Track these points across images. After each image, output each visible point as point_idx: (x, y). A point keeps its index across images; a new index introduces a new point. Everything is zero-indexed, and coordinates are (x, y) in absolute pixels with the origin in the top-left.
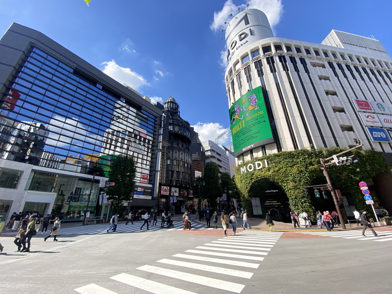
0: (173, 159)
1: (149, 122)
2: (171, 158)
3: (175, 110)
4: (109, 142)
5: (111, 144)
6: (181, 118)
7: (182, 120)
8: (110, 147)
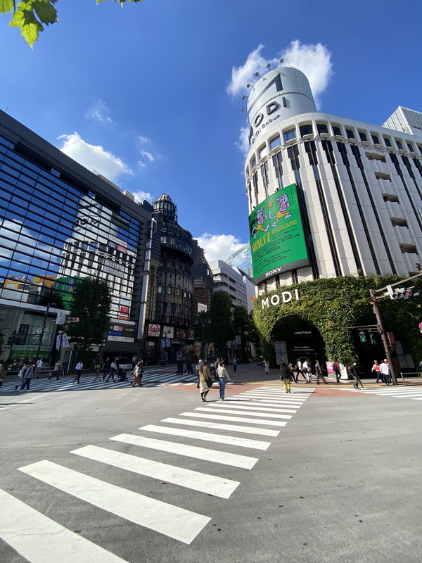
0: (167, 285)
1: (131, 230)
2: (164, 285)
3: (171, 213)
4: (71, 258)
5: (73, 262)
6: (179, 226)
7: (180, 228)
8: (73, 265)
